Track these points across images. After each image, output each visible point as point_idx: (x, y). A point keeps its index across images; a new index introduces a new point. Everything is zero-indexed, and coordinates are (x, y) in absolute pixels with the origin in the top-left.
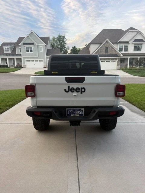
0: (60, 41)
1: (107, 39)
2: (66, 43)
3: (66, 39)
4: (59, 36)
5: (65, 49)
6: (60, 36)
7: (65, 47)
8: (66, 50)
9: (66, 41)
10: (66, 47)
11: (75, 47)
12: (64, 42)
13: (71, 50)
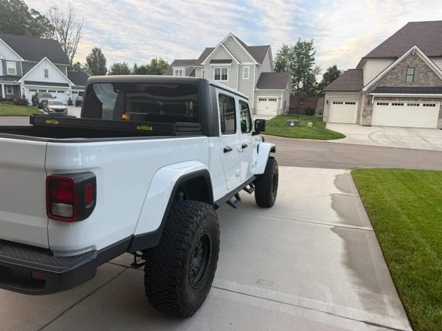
0: (298, 54)
1: (415, 47)
2: (313, 59)
3: (314, 50)
4: (298, 43)
5: (310, 72)
6: (301, 44)
7: (311, 68)
8: (313, 76)
9: (313, 54)
10: (313, 67)
11: (335, 67)
12: (308, 56)
13: (325, 76)
